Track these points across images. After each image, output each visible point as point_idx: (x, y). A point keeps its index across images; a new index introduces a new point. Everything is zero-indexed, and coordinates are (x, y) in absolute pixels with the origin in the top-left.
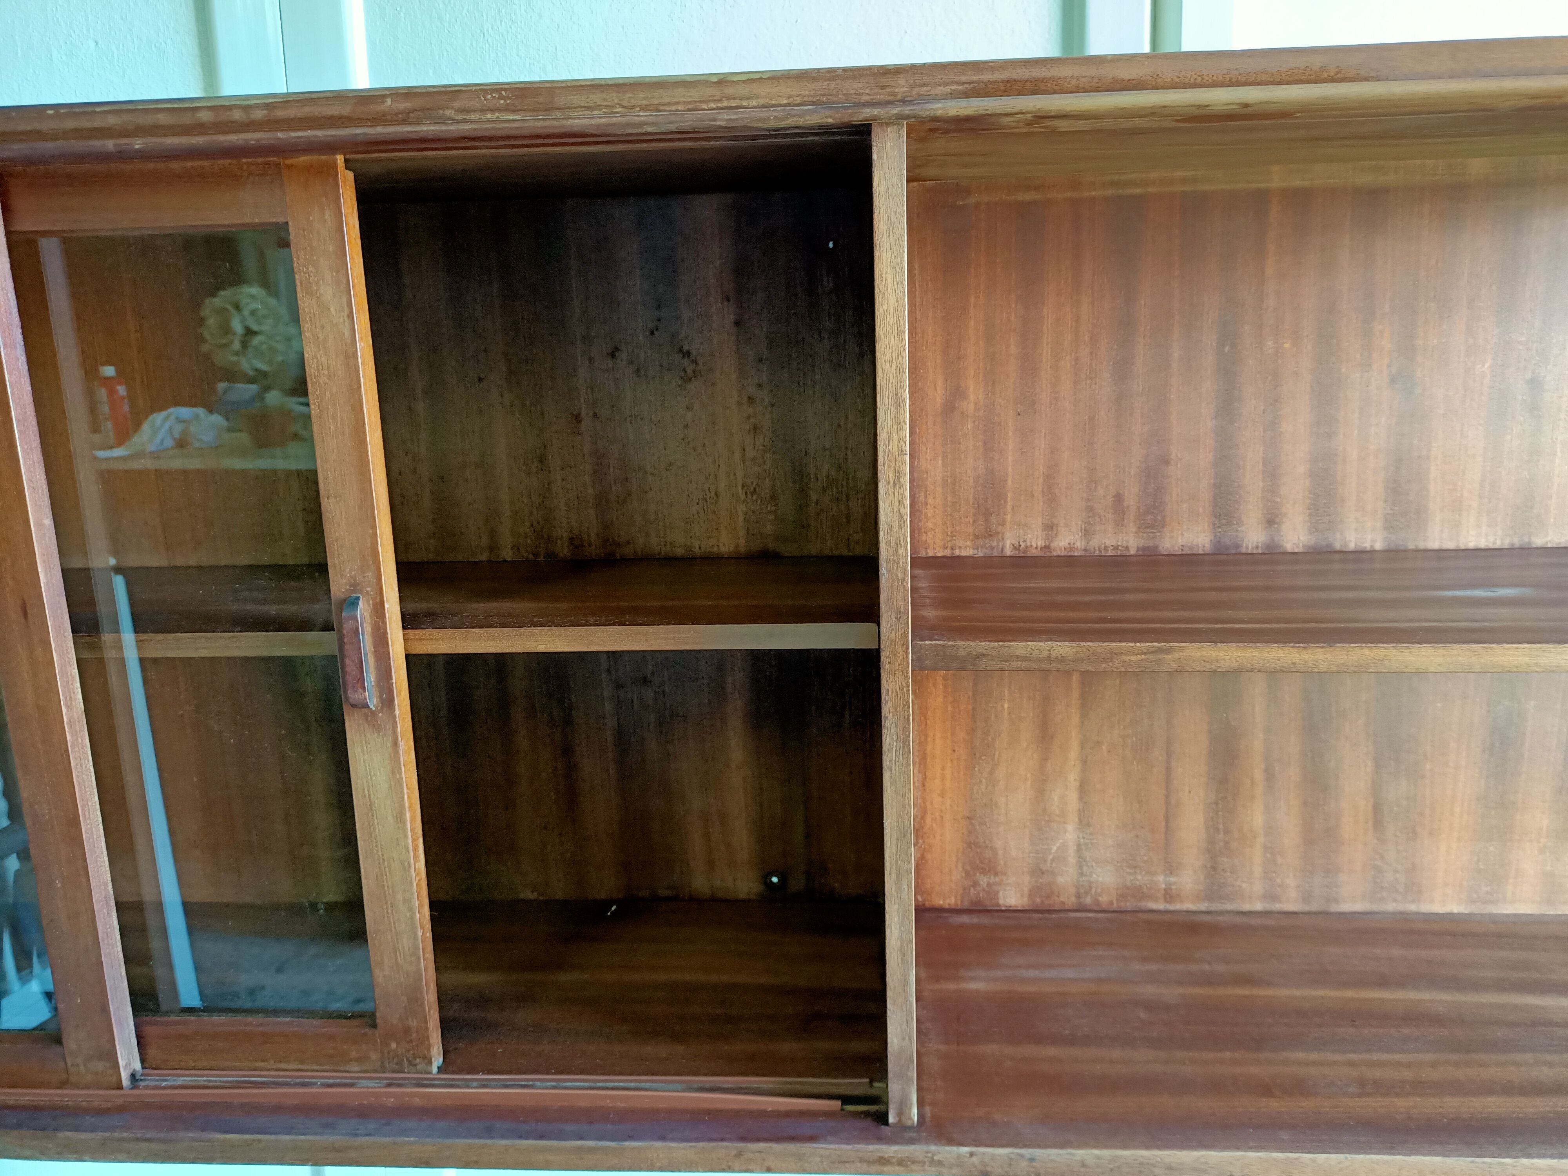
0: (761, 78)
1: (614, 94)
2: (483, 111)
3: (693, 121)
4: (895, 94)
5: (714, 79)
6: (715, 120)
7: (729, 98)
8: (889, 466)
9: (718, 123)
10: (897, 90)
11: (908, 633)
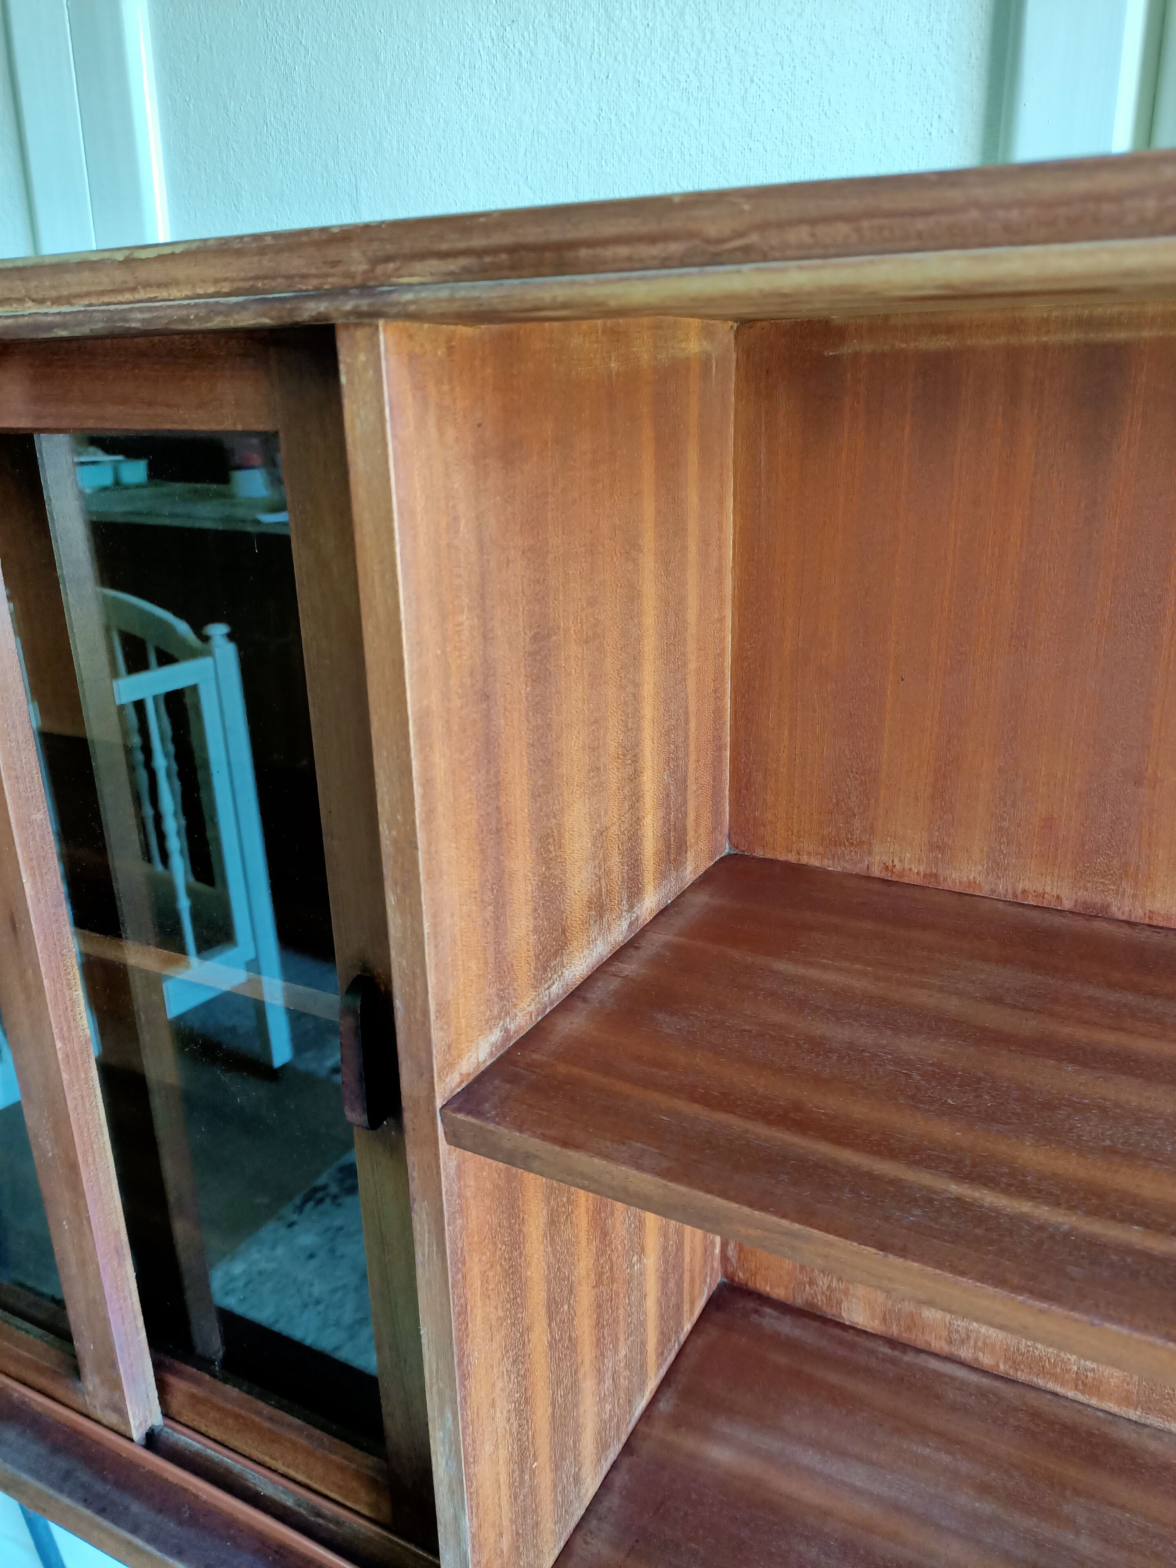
0: (173, 254)
1: (19, 283)
3: (106, 321)
4: (351, 276)
5: (120, 257)
6: (126, 320)
7: (147, 285)
8: (396, 862)
10: (353, 269)
11: (434, 1097)
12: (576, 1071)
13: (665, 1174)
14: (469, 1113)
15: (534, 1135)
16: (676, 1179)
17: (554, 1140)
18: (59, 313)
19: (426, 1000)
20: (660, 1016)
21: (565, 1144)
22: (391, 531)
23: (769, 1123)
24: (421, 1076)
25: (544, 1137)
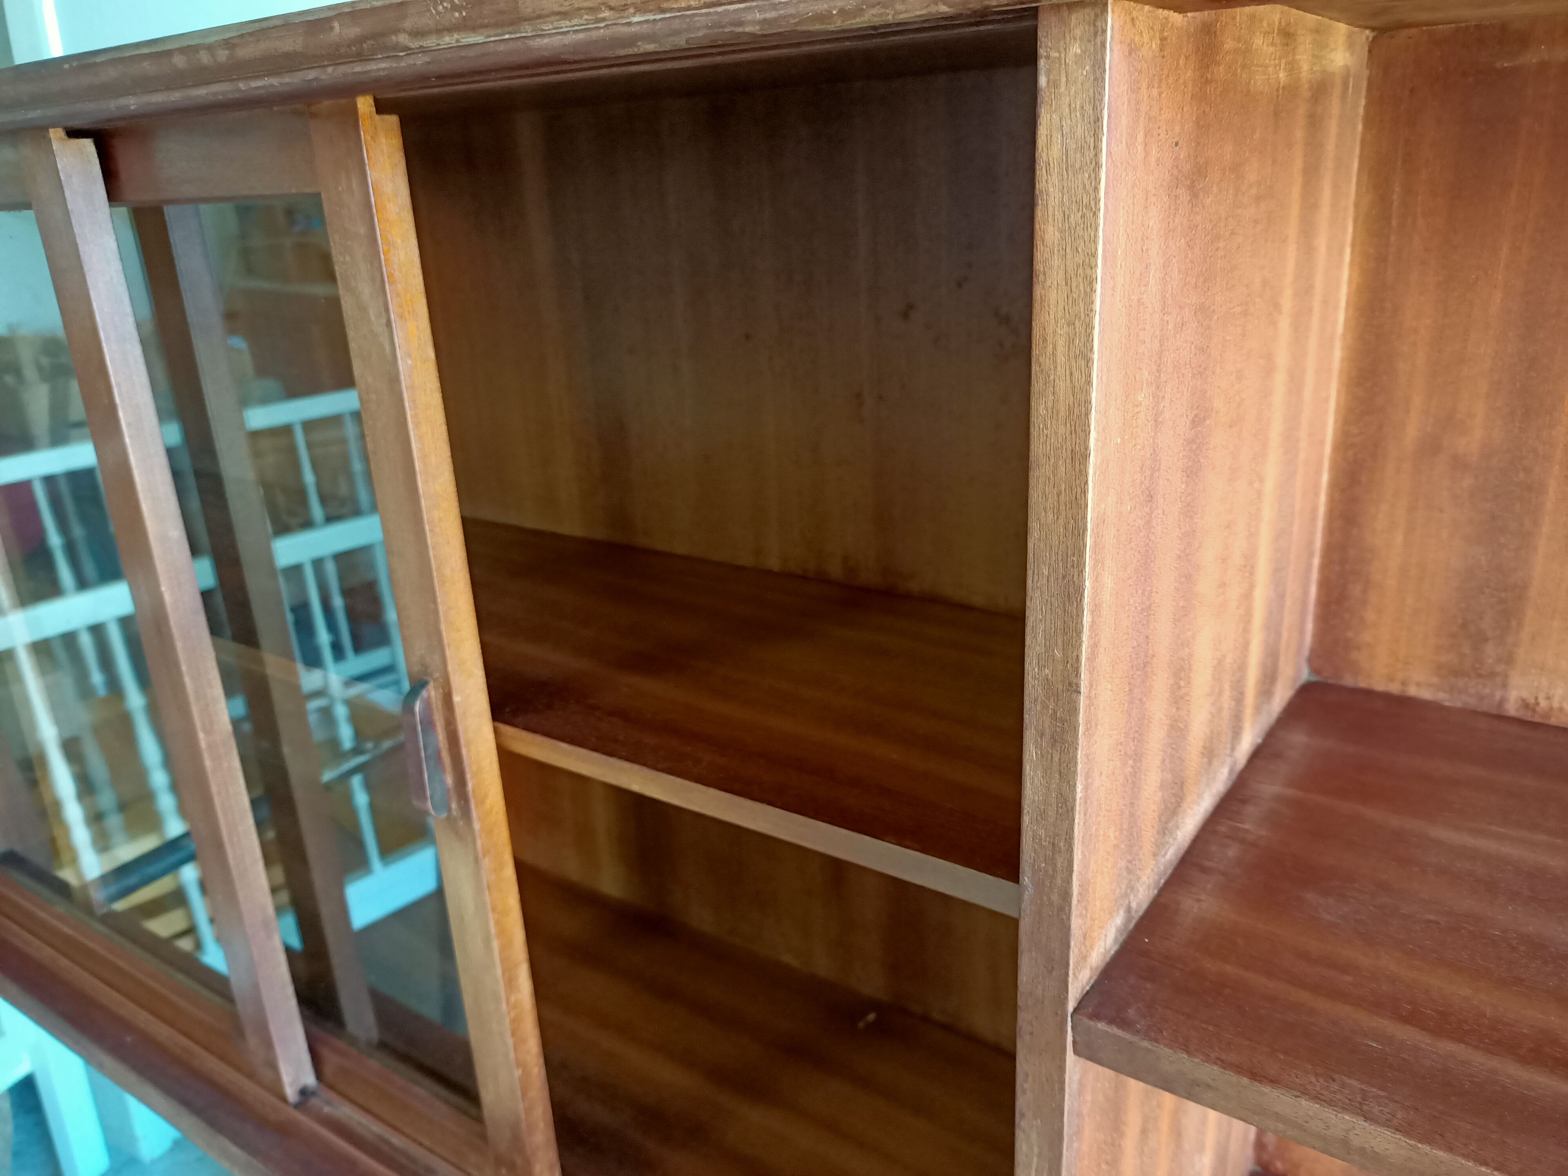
2: (439, 31)
3: (707, 27)
6: (741, 24)
9: (748, 29)
11: (1066, 998)
12: (1229, 969)
13: (1406, 1129)
14: (1111, 1021)
15: (1207, 1059)
16: (1425, 1139)
17: (1238, 1069)
18: (647, 21)
19: (1068, 881)
20: (1310, 896)
21: (1255, 1076)
22: (1091, 282)
23: (1523, 1060)
24: (1050, 972)
25: (1225, 1065)
